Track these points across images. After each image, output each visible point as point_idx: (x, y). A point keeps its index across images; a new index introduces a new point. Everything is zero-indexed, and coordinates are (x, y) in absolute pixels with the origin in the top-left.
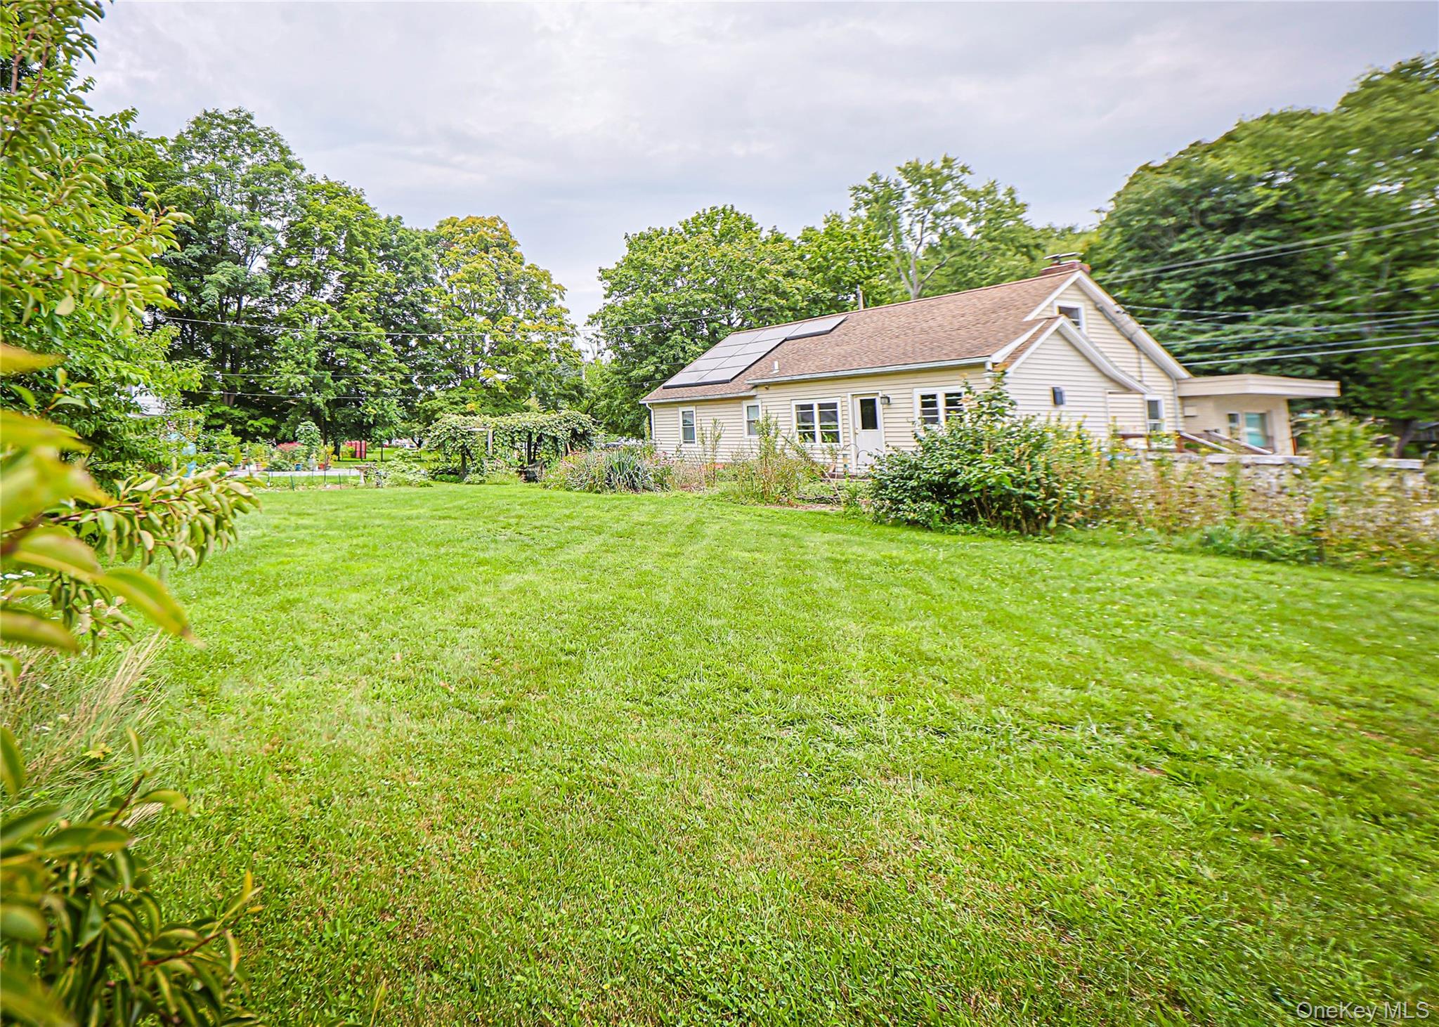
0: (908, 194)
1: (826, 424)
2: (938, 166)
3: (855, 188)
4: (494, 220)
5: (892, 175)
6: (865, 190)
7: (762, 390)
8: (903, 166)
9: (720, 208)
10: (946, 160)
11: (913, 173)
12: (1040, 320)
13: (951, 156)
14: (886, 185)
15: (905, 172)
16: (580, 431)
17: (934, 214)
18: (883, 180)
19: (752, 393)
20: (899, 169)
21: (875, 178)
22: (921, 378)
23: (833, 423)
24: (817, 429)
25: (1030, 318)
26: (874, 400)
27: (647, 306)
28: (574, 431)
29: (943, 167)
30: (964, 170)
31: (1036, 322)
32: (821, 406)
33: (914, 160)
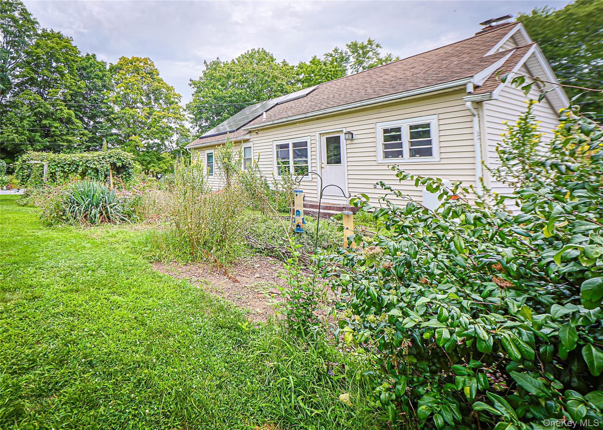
0: (351, 58)
1: (298, 159)
2: (366, 43)
3: (326, 55)
4: (146, 59)
5: (344, 48)
6: (331, 55)
7: (254, 135)
8: (349, 44)
9: (257, 49)
10: (369, 41)
11: (354, 47)
12: (503, 54)
13: (372, 39)
14: (341, 53)
15: (349, 46)
16: (119, 164)
17: (363, 67)
18: (340, 51)
19: (247, 137)
20: (347, 45)
21: (336, 50)
22: (385, 113)
23: (304, 159)
24: (291, 164)
25: (492, 52)
26: (339, 137)
27: (210, 97)
28: (113, 165)
29: (368, 44)
30: (377, 46)
31: (499, 56)
32: (295, 145)
33: (354, 42)
